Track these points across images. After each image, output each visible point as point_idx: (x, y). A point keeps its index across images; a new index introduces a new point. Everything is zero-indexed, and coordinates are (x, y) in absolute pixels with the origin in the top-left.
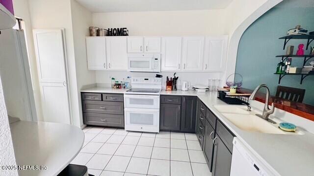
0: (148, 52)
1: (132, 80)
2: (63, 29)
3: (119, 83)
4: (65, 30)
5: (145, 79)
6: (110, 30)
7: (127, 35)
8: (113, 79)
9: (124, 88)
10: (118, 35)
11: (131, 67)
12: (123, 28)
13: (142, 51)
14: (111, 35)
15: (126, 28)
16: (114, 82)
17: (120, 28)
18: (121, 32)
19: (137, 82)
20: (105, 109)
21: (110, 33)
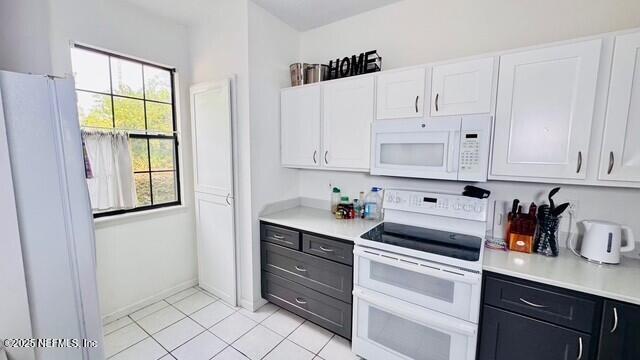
0: (439, 113)
1: (386, 198)
2: (233, 77)
3: (350, 201)
4: (236, 77)
5: (426, 200)
6: (334, 65)
7: (376, 69)
8: (336, 190)
9: (363, 217)
10: (352, 75)
11: (381, 162)
12: (368, 54)
13: (420, 114)
14: (336, 77)
15: (375, 52)
16: (337, 199)
17: (358, 55)
18: (361, 65)
19: (399, 207)
20: (306, 274)
21: (333, 72)
